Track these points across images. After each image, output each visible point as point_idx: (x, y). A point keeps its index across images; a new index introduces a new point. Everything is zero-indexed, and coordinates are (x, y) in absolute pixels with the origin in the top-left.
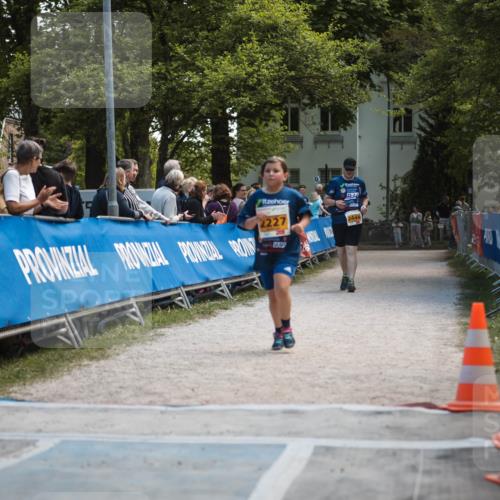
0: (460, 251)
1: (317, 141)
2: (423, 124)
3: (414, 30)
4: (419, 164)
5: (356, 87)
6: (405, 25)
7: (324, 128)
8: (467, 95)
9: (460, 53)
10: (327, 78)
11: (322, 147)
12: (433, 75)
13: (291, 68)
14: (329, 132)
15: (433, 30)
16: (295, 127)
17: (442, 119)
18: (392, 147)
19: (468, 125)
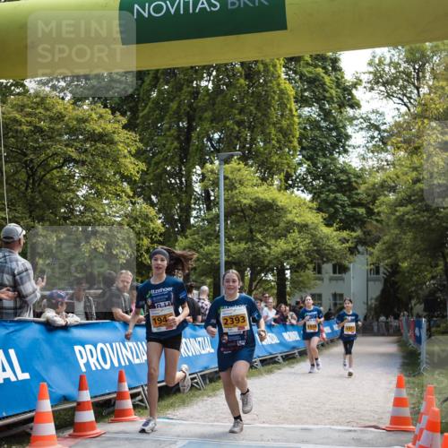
0: (404, 338)
1: (331, 279)
2: (385, 271)
3: (379, 225)
4: (383, 291)
5: (348, 255)
6: (375, 223)
7: (334, 272)
8: (405, 259)
9: (400, 238)
10: (333, 250)
11: (334, 282)
12: (387, 249)
13: (315, 246)
14: (337, 275)
15: (388, 225)
16: (319, 272)
17: (395, 269)
18: (370, 283)
19: (408, 272)
